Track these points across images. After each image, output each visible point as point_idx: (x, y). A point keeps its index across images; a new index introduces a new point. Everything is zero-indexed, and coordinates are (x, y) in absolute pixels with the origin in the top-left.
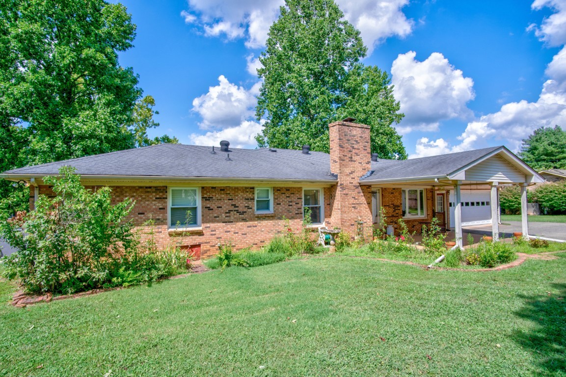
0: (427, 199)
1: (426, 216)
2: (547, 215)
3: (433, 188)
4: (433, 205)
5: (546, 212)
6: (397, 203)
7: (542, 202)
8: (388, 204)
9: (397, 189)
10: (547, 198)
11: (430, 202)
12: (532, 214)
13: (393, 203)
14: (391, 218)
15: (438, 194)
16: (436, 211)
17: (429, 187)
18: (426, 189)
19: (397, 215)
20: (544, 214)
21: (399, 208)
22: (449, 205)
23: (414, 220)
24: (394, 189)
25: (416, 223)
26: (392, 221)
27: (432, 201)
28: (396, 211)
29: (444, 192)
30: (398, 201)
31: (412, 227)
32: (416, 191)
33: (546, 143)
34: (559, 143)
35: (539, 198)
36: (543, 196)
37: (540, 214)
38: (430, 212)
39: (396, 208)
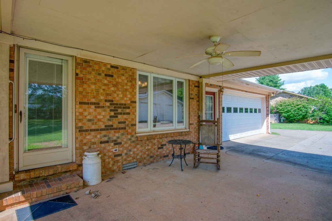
0: (190, 98)
1: (188, 127)
2: (282, 123)
3: (200, 80)
4: (199, 108)
5: (282, 121)
6: (119, 98)
7: (282, 113)
8: (93, 100)
9: (124, 68)
10: (286, 110)
11: (194, 103)
12: (273, 122)
13: (110, 98)
14: (104, 133)
15: (207, 93)
16: (204, 119)
17: (194, 78)
18: (189, 80)
19: (122, 125)
20: (281, 123)
21: (128, 111)
22: (221, 110)
23: (163, 134)
24: (116, 67)
25: (165, 141)
26: (106, 139)
27: (198, 101)
28: (120, 116)
29: (215, 90)
30: (126, 96)
31: (159, 148)
32: (171, 82)
33: (268, 80)
34: (274, 81)
35: (280, 110)
36: (282, 109)
37: (279, 123)
38: (194, 121)
39: (120, 110)
